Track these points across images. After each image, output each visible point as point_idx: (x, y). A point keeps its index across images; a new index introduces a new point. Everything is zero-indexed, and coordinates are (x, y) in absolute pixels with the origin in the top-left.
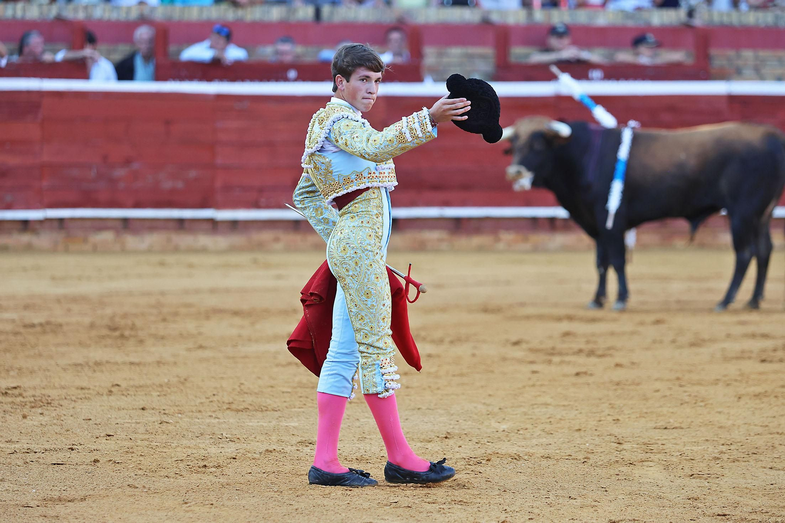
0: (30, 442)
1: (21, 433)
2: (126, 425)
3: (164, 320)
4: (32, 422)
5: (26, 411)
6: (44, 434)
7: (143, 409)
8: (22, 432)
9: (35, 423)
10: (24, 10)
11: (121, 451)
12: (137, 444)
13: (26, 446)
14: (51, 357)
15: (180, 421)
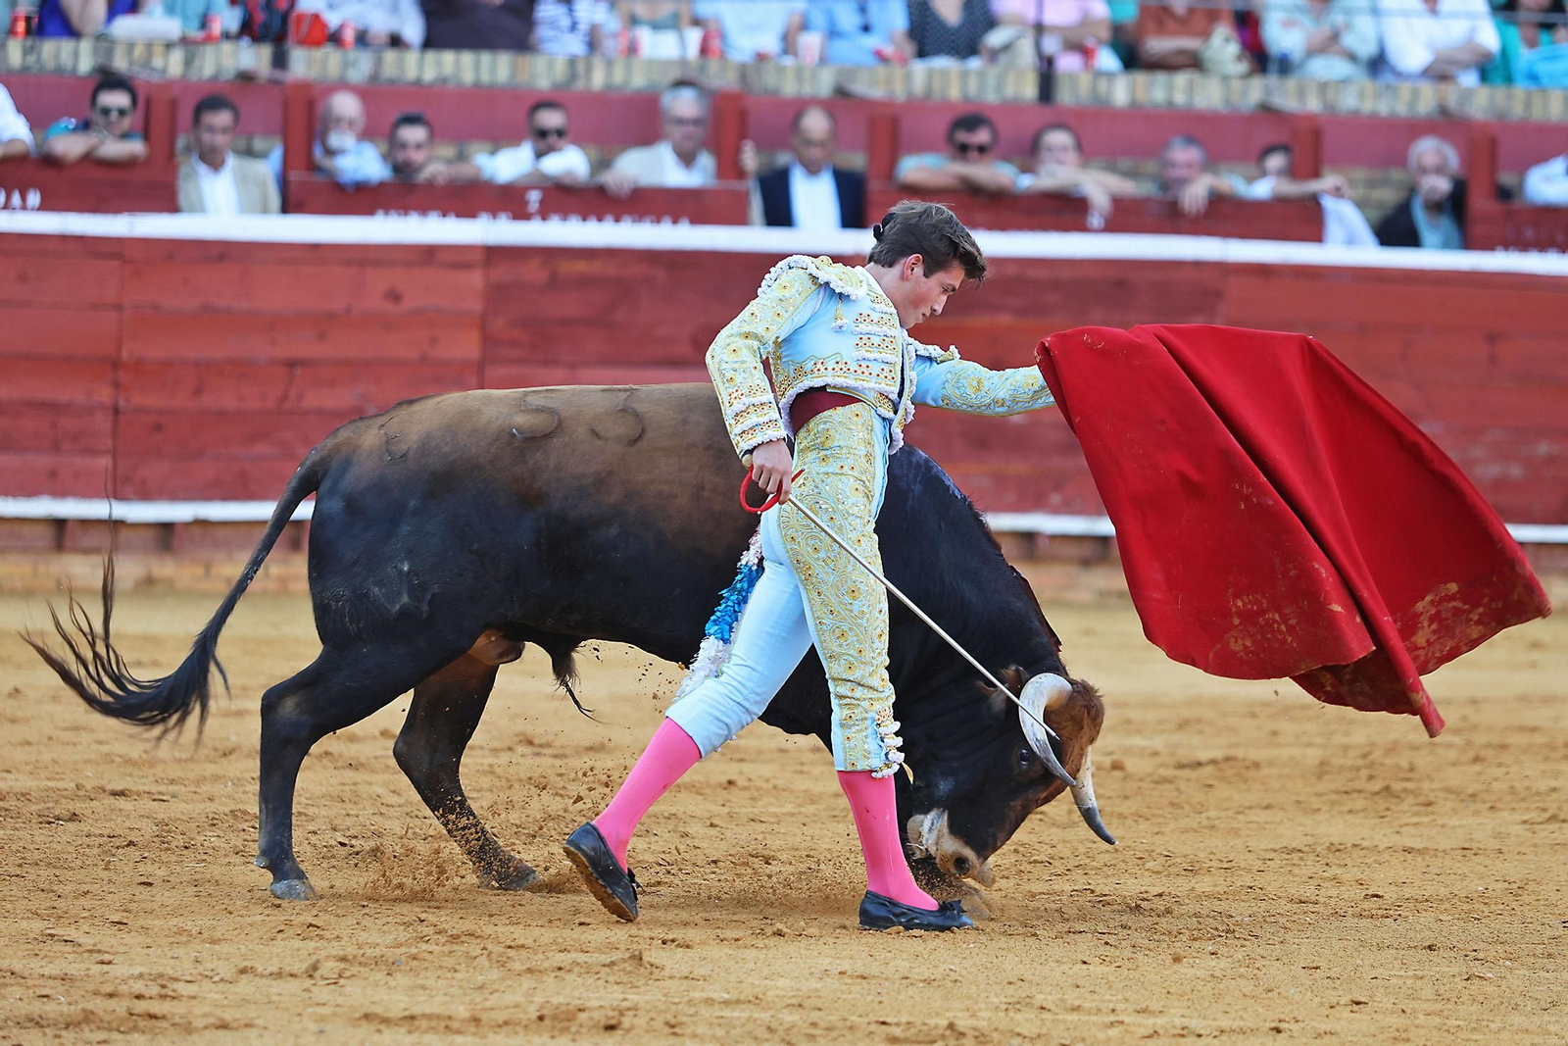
0: (1187, 1012)
1: (1168, 993)
2: (1394, 981)
3: (1477, 759)
4: (1194, 971)
5: (1179, 947)
6: (1218, 996)
7: (1430, 948)
8: (1172, 991)
9: (1199, 974)
10: (1191, 89)
11: (1382, 1037)
12: (1418, 1022)
13: (1178, 1022)
14: (1236, 832)
15: (1509, 976)
